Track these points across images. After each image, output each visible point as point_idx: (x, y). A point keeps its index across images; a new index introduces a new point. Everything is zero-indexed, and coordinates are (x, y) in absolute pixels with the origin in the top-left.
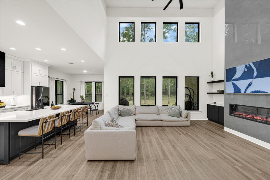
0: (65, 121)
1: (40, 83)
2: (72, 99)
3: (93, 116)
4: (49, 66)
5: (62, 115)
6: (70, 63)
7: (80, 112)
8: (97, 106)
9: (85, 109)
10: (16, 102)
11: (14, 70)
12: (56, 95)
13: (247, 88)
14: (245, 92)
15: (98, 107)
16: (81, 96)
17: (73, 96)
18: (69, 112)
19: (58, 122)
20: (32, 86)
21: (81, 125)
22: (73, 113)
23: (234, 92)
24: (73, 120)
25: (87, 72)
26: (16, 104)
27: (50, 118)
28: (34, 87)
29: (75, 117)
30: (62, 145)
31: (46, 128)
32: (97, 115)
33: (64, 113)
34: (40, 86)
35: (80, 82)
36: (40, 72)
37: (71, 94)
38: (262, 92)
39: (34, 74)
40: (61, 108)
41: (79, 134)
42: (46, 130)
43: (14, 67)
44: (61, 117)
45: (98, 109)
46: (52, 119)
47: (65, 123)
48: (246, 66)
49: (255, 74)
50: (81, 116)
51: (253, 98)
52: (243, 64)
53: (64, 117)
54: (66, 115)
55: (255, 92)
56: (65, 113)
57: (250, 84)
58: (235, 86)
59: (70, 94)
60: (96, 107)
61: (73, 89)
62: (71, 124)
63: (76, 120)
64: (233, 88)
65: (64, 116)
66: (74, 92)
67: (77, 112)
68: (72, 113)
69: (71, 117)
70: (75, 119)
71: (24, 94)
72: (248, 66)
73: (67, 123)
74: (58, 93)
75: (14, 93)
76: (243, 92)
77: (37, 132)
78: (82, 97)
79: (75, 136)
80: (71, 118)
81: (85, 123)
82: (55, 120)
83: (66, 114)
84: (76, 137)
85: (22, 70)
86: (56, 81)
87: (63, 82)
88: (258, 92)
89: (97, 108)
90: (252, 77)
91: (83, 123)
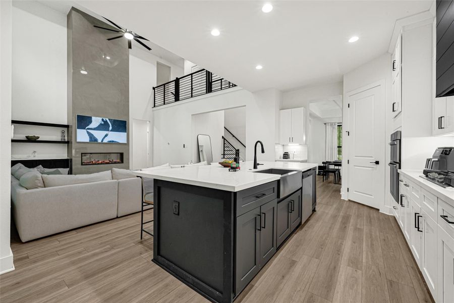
13: (104, 138)
14: (102, 141)
23: (90, 141)
38: (115, 142)
48: (103, 120)
49: (111, 128)
51: (109, 146)
52: (100, 117)
55: (110, 141)
57: (106, 135)
58: (91, 136)
64: (89, 137)
72: (105, 120)
76: (100, 141)
88: (113, 141)
90: (108, 130)
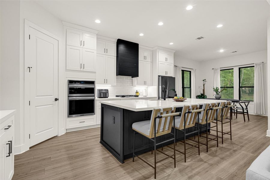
0: (192, 122)
1: (166, 73)
2: (201, 94)
3: (237, 122)
4: (175, 51)
5: (186, 110)
6: (199, 38)
7: (217, 110)
8: (247, 106)
9: (226, 107)
10: (147, 93)
11: (145, 60)
12: (183, 88)
15: (247, 108)
16: (215, 88)
17: (204, 90)
18: (198, 107)
19: (180, 121)
20: (159, 76)
21: (220, 134)
22: (204, 110)
24: (204, 123)
25: (225, 50)
26: (147, 94)
27: (167, 111)
28: (161, 77)
29: (208, 119)
30: (186, 164)
31: (162, 128)
32: (246, 123)
33: (189, 107)
34: (166, 75)
35: (213, 70)
36: (166, 59)
37: (201, 88)
39: (161, 63)
40: (185, 101)
41: (216, 151)
42: (161, 130)
43: (145, 58)
44: (185, 114)
45: (247, 112)
46: (170, 114)
47: (192, 125)
50: (219, 118)
53: (190, 114)
54: (192, 111)
56: (191, 108)
59: (199, 87)
60: (245, 107)
61: (203, 80)
62: (201, 128)
63: (209, 124)
65: (189, 112)
66: (204, 85)
67: (211, 109)
68: (202, 109)
69: (201, 116)
70: (208, 122)
71: (152, 85)
73: (194, 125)
74: (185, 86)
75: (145, 83)
77: (149, 130)
78: (216, 90)
79: (209, 153)
80: (201, 119)
81: (227, 133)
82: (174, 116)
83: (193, 109)
84: (210, 157)
85: (151, 60)
86: (183, 71)
87: (190, 72)
89: (245, 111)
91: (222, 132)
